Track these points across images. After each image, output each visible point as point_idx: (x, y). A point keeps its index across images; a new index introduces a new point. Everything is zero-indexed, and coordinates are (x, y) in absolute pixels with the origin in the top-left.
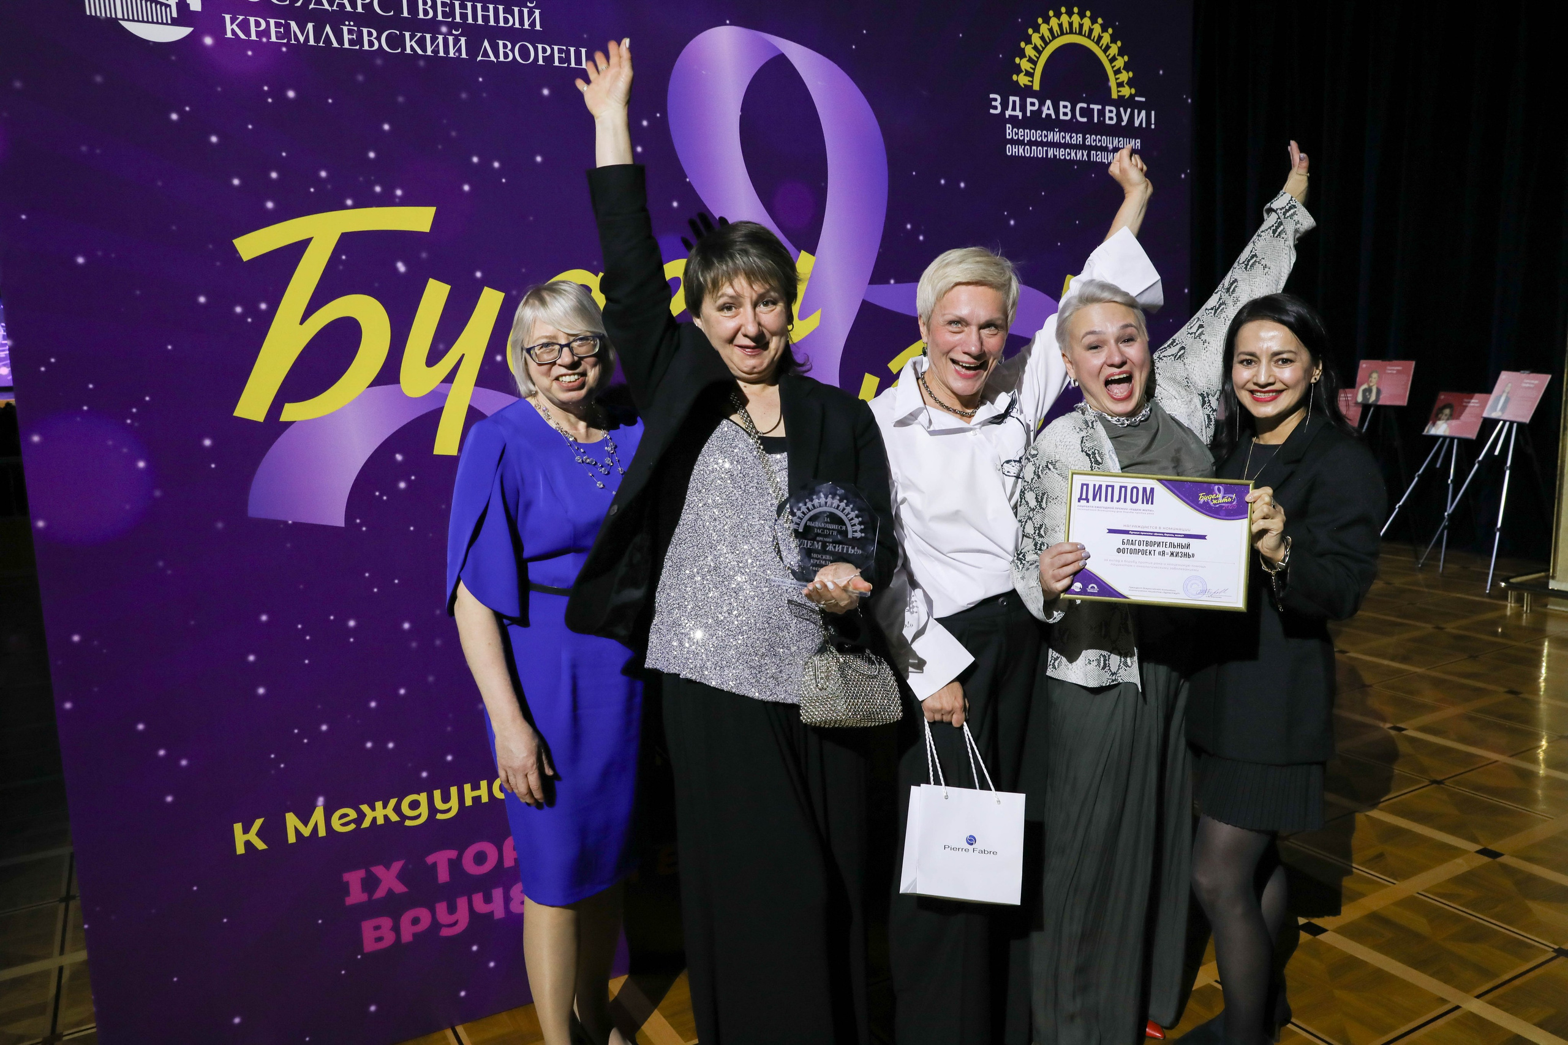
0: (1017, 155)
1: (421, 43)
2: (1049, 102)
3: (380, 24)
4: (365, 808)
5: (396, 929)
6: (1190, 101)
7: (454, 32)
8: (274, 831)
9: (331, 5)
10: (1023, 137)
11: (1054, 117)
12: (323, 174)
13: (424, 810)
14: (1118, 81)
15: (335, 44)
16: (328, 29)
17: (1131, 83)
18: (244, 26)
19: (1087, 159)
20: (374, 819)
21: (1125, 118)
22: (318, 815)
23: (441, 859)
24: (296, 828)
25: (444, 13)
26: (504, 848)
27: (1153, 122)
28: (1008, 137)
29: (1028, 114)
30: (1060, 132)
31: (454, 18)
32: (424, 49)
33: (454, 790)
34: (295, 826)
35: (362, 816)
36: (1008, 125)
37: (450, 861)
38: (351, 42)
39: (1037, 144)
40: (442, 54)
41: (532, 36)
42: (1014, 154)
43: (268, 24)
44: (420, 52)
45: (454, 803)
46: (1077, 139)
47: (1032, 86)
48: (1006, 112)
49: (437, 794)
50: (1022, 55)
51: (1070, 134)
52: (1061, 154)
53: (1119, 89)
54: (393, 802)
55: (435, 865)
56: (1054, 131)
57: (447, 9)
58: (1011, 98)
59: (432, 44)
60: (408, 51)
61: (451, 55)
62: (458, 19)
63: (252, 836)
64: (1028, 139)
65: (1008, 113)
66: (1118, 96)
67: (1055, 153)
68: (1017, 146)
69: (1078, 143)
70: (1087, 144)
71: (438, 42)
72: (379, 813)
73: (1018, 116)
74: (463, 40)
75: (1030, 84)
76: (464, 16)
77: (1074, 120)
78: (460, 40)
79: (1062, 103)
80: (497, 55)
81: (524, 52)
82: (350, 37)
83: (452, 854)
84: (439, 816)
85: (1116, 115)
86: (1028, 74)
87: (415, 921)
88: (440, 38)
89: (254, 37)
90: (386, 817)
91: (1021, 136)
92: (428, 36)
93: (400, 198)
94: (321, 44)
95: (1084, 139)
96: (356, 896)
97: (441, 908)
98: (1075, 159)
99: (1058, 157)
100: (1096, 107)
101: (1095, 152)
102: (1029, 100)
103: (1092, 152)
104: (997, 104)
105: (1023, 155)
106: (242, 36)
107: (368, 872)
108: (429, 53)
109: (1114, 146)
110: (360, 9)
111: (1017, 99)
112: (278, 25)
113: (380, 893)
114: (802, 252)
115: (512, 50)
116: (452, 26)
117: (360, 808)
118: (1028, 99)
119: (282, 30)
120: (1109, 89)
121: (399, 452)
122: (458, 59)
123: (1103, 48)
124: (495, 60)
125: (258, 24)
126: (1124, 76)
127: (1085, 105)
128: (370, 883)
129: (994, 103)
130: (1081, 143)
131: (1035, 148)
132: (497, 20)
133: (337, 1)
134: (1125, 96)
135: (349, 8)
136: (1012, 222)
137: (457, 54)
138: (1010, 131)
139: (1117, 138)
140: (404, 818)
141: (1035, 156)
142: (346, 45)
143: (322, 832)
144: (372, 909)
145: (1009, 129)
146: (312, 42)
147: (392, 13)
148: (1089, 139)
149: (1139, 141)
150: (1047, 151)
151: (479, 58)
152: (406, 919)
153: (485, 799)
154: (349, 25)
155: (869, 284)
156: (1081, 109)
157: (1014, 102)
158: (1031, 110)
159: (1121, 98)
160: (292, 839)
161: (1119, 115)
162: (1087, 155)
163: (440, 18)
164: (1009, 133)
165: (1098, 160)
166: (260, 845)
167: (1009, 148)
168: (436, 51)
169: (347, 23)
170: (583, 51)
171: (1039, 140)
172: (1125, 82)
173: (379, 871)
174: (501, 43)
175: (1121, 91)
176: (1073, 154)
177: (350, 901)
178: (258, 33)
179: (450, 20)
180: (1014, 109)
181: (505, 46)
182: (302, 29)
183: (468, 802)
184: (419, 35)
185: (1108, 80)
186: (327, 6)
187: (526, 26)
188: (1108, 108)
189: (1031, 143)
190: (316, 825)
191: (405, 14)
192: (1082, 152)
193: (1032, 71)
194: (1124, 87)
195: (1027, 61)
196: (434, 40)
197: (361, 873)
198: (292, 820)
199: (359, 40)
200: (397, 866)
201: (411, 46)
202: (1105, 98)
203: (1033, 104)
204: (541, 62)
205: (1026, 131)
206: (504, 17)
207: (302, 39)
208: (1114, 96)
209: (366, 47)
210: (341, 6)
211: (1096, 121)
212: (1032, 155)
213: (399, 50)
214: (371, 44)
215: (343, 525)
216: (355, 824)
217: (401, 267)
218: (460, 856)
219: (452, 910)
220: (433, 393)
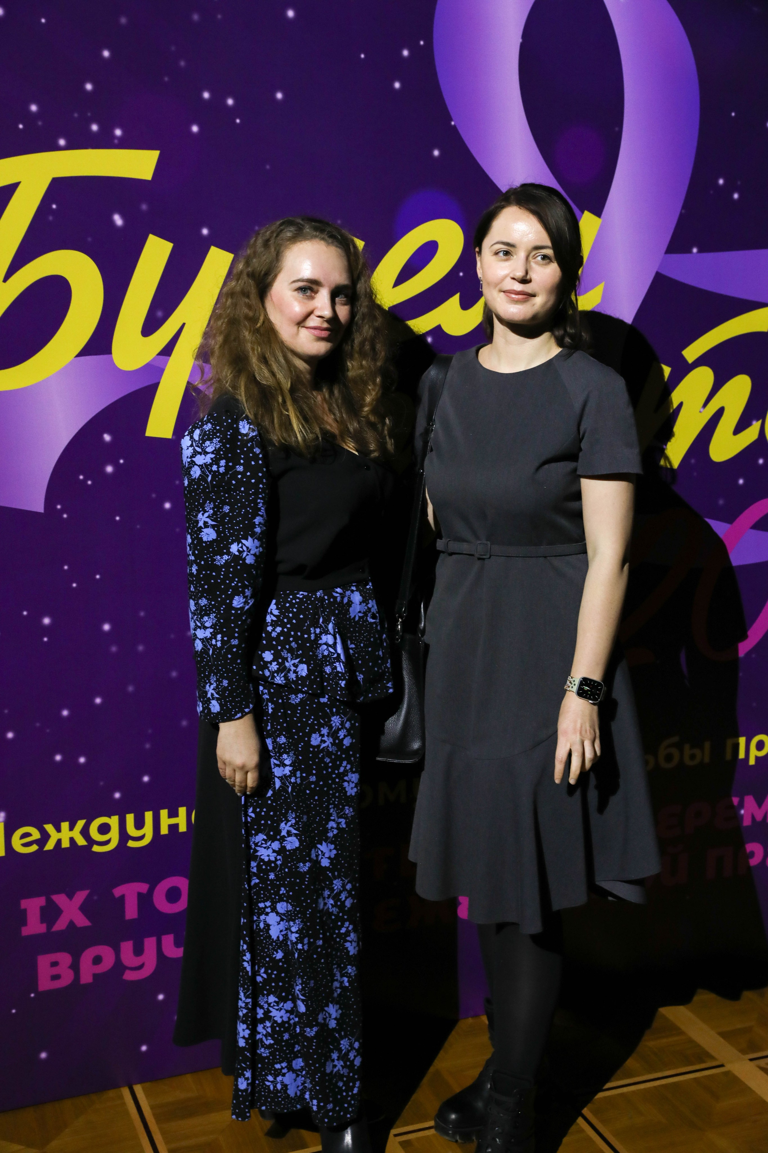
4: (49, 828)
5: (75, 967)
12: (34, 108)
13: (114, 835)
20: (59, 841)
23: (130, 892)
33: (149, 816)
35: (45, 837)
37: (140, 895)
45: (148, 830)
49: (130, 818)
54: (81, 824)
55: (123, 897)
72: (65, 835)
83: (144, 887)
84: (131, 844)
87: (97, 960)
90: (72, 840)
93: (120, 139)
96: (34, 926)
97: (127, 947)
113: (60, 925)
114: (587, 211)
117: (44, 828)
121: (108, 432)
128: (50, 913)
140: (91, 842)
144: (50, 942)
152: (88, 955)
153: (183, 828)
155: (667, 252)
173: (60, 899)
177: (26, 931)
183: (164, 830)
197: (41, 901)
200: (81, 896)
215: (42, 510)
216: (37, 845)
217: (118, 220)
218: (151, 891)
219: (138, 951)
220: (148, 367)
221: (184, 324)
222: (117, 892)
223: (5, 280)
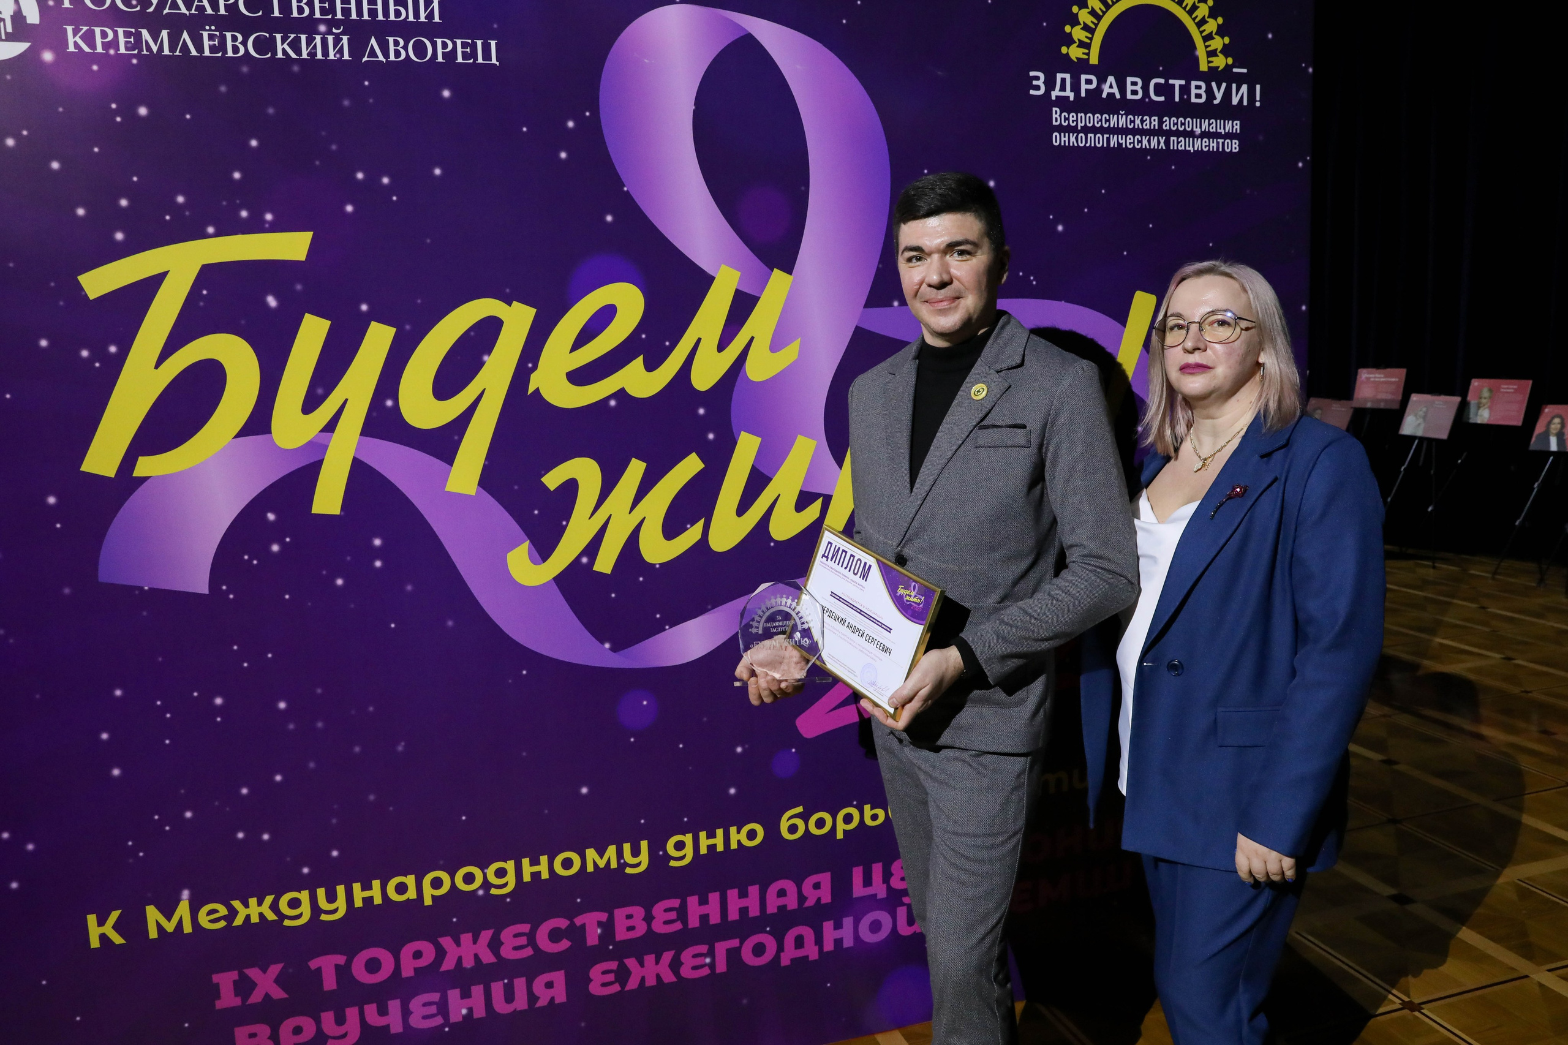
0: (1067, 144)
1: (295, 46)
2: (1111, 79)
3: (245, 26)
4: (237, 904)
5: (275, 1036)
6: (1310, 70)
7: (334, 30)
8: (132, 925)
9: (189, 8)
10: (1075, 123)
11: (1118, 96)
12: (180, 199)
13: (305, 909)
14: (1209, 49)
15: (194, 53)
16: (185, 35)
17: (1226, 51)
18: (89, 39)
19: (1164, 148)
20: (248, 917)
21: (1219, 96)
22: (183, 909)
23: (327, 965)
24: (157, 922)
25: (323, 11)
26: (402, 955)
27: (1258, 98)
28: (1054, 123)
29: (1083, 94)
30: (1127, 115)
31: (335, 14)
32: (298, 51)
33: (341, 890)
34: (157, 921)
35: (233, 913)
36: (1054, 109)
37: (337, 966)
38: (212, 49)
39: (1094, 130)
40: (319, 56)
41: (430, 30)
42: (1063, 144)
43: (116, 33)
44: (294, 56)
45: (341, 903)
46: (1151, 123)
47: (1088, 60)
48: (1052, 92)
49: (321, 893)
50: (1074, 21)
51: (1140, 117)
52: (1128, 142)
53: (1210, 59)
54: (269, 899)
55: (319, 970)
56: (1118, 114)
57: (327, 5)
58: (1059, 76)
59: (308, 45)
60: (280, 55)
61: (331, 57)
62: (339, 16)
63: (108, 929)
64: (1083, 124)
65: (1054, 95)
66: (1209, 67)
67: (1120, 141)
68: (1067, 134)
69: (1152, 128)
70: (1164, 128)
71: (316, 43)
72: (254, 910)
73: (1069, 97)
74: (345, 39)
75: (1086, 57)
76: (346, 12)
77: (1147, 100)
78: (342, 39)
79: (1129, 80)
80: (386, 54)
81: (420, 50)
82: (211, 43)
83: (341, 960)
84: (324, 917)
85: (1206, 91)
86: (1082, 44)
87: (297, 1030)
88: (318, 38)
89: (99, 49)
90: (261, 915)
91: (1073, 121)
92: (303, 37)
93: (271, 223)
94: (177, 53)
95: (1161, 123)
96: (228, 999)
97: (328, 1017)
98: (1148, 147)
99: (1124, 146)
100: (1177, 83)
101: (1175, 139)
102: (1084, 77)
103: (1172, 139)
104: (1040, 83)
105: (1076, 145)
106: (87, 49)
107: (242, 975)
108: (305, 56)
109: (1203, 130)
110: (222, 11)
111: (1067, 76)
112: (127, 35)
113: (256, 998)
114: (775, 269)
115: (405, 48)
116: (332, 23)
117: (231, 904)
118: (1082, 76)
119: (132, 40)
120: (1196, 60)
121: (272, 511)
122: (340, 61)
123: (1187, 9)
124: (384, 60)
125: (104, 35)
126: (1217, 43)
127: (1162, 81)
128: (244, 987)
129: (1035, 83)
130: (1157, 128)
131: (1092, 135)
132: (386, 13)
133: (196, 3)
134: (1219, 67)
135: (209, 11)
136: (1060, 228)
137: (338, 56)
138: (1057, 116)
139: (1207, 121)
140: (282, 917)
141: (1093, 145)
142: (207, 53)
143: (188, 928)
144: (245, 1015)
145: (1056, 113)
146: (166, 52)
147: (260, 13)
148: (1168, 122)
149: (1238, 122)
150: (1108, 139)
151: (365, 59)
152: (286, 1027)
153: (378, 900)
154: (210, 30)
155: (866, 306)
156: (1156, 85)
157: (1063, 80)
158: (1086, 89)
159: (1213, 70)
160: (153, 934)
161: (1210, 93)
162: (1165, 142)
163: (317, 15)
164: (1056, 119)
165: (1180, 148)
166: (118, 940)
167: (1056, 136)
168: (312, 54)
169: (207, 27)
170: (493, 43)
171: (1098, 125)
172: (1219, 50)
173: (253, 973)
174: (391, 40)
175: (1212, 62)
176: (1145, 142)
177: (219, 1005)
178: (106, 46)
179: (330, 17)
180: (1063, 88)
181: (396, 43)
182: (155, 37)
183: (358, 903)
184: (293, 36)
185: (1193, 47)
186: (184, 10)
187: (423, 19)
188: (1194, 83)
189: (1086, 130)
190: (181, 919)
191: (276, 13)
192: (1158, 140)
193: (1088, 41)
194: (1217, 56)
195: (1082, 29)
196: (310, 41)
197: (234, 975)
198: (153, 914)
199: (223, 46)
200: (275, 969)
201: (283, 50)
202: (1190, 71)
203: (1089, 82)
204: (440, 59)
205: (1079, 115)
206: (395, 10)
207: (155, 49)
208: (1203, 67)
209: (230, 53)
210: (201, 9)
211: (1177, 99)
212: (1088, 145)
213: (269, 55)
214: (236, 49)
215: (207, 592)
216: (225, 921)
217: (272, 301)
218: (349, 962)
219: (340, 1020)
220: (310, 444)
221: (346, 400)
222: (313, 964)
223: (157, 367)
